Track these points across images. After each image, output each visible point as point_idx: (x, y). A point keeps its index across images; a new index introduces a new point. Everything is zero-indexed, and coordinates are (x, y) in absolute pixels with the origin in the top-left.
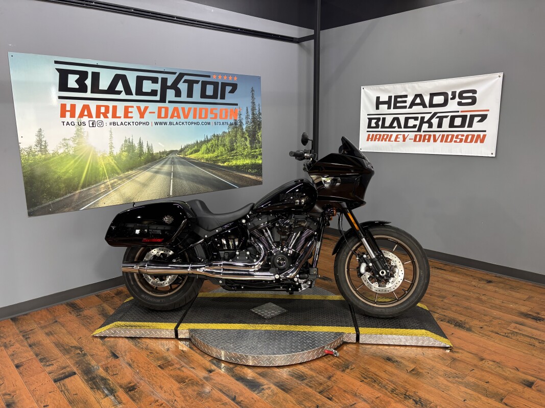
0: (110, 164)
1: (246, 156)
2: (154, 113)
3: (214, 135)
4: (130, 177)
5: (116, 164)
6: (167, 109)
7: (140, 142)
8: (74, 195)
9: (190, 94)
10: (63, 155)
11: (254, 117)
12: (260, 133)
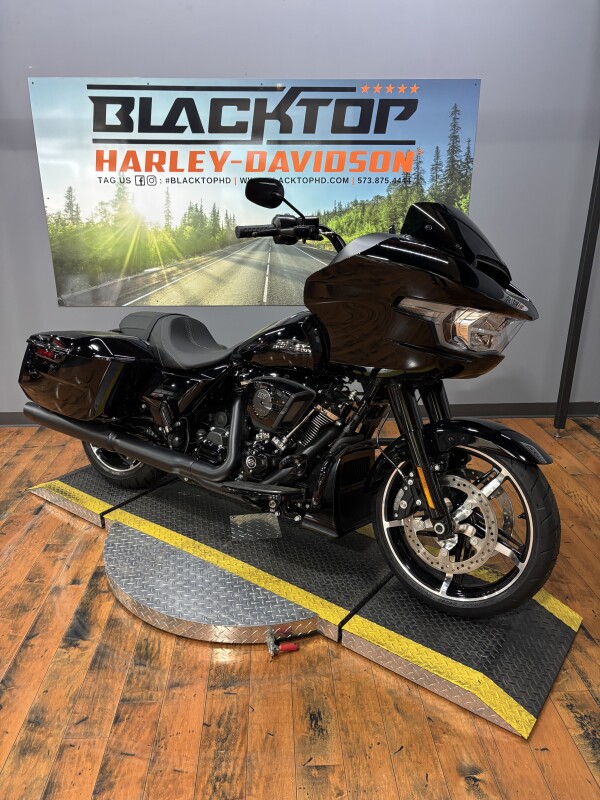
0: (165, 243)
2: (240, 162)
3: (355, 203)
4: (196, 265)
5: (174, 244)
6: (263, 155)
7: (214, 211)
8: (115, 284)
9: (310, 127)
10: (100, 226)
11: (453, 166)
12: (464, 200)
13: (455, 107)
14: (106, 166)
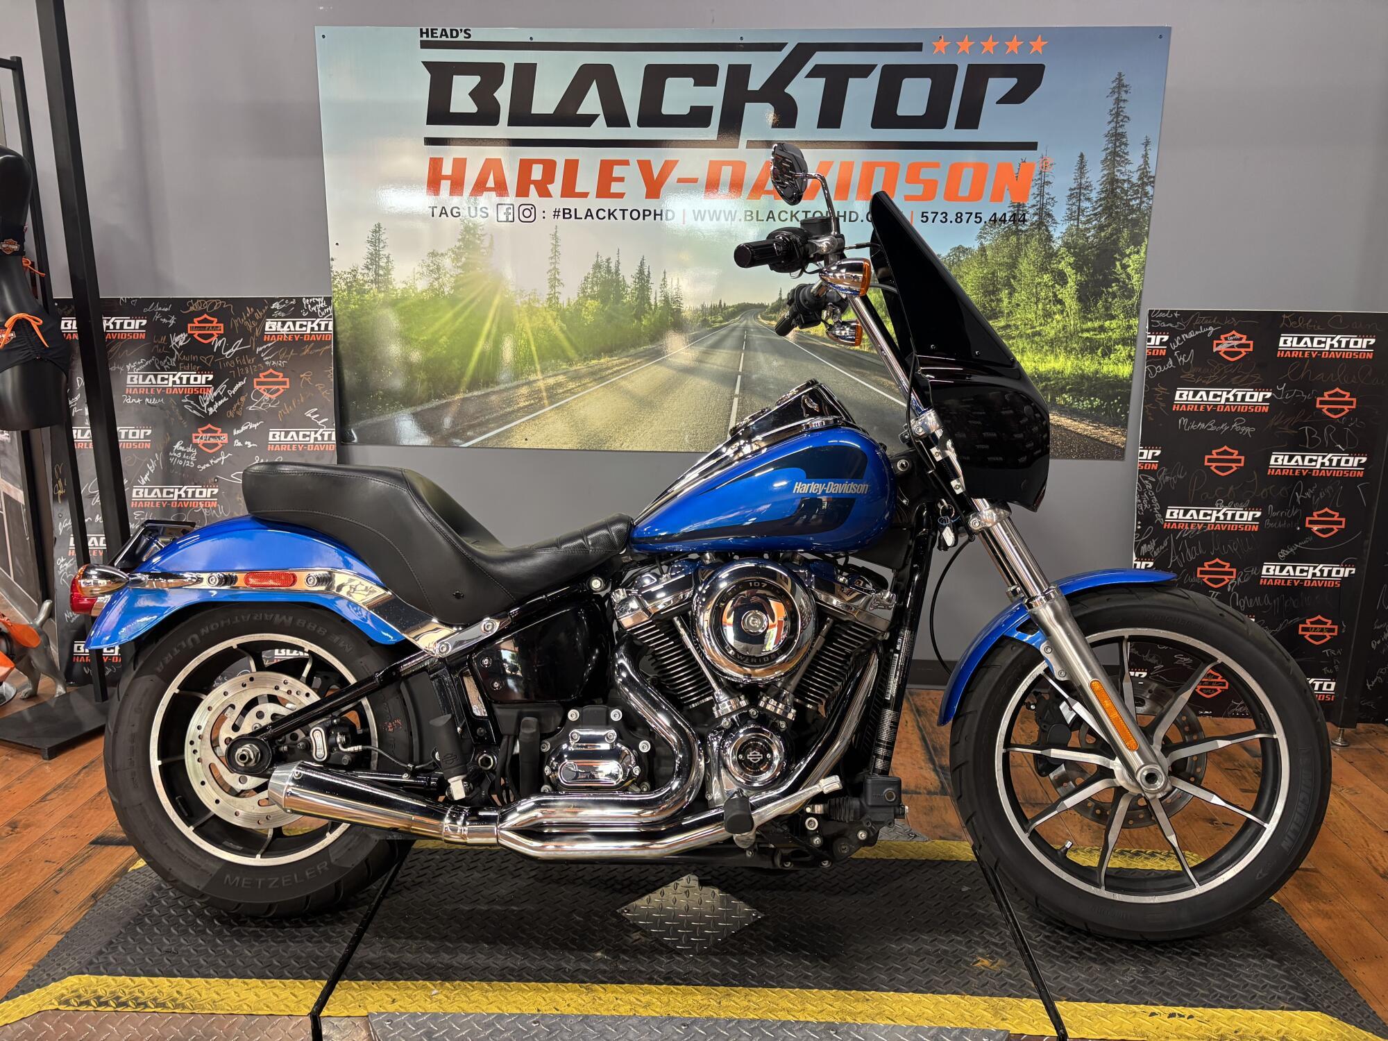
0: (547, 330)
1: (1053, 343)
2: (695, 181)
4: (604, 374)
5: (563, 332)
6: (739, 167)
7: (641, 272)
8: (448, 405)
9: (830, 116)
10: (426, 296)
11: (1113, 191)
12: (1136, 256)
13: (1120, 78)
14: (445, 185)
